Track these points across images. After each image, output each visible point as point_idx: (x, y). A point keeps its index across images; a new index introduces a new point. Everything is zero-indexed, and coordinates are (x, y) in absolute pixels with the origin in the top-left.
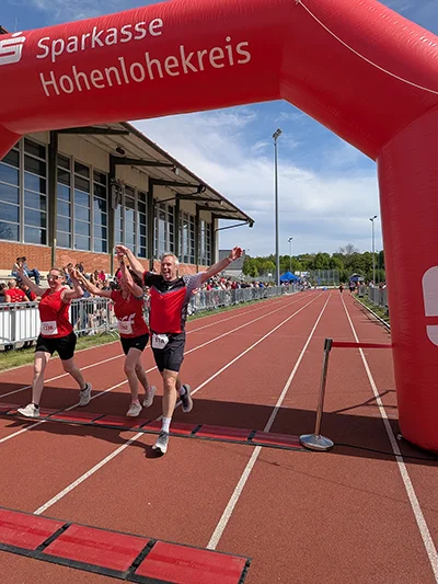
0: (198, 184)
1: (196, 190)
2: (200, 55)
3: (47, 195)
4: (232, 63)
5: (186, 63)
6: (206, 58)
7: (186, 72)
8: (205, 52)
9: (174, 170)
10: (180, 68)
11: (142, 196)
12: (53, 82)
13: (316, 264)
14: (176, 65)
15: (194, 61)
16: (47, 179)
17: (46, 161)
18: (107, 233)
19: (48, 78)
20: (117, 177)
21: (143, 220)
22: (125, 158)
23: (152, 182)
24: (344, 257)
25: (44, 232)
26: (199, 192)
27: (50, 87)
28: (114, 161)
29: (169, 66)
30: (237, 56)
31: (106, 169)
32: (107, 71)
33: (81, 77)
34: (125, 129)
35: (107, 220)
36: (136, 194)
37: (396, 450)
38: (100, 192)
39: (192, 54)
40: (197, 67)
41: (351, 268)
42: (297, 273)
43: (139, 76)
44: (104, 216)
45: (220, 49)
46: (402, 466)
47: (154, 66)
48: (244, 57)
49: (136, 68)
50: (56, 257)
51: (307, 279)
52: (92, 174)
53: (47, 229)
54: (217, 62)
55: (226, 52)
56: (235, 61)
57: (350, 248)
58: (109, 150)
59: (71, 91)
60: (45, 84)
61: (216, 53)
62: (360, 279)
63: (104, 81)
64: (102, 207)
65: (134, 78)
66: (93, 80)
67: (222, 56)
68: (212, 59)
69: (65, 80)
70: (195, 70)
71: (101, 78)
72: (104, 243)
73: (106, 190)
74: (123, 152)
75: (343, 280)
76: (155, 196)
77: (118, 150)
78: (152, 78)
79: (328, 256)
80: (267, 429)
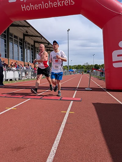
0: (48, 43)
1: (47, 44)
2: (62, 2)
3: (6, 44)
4: (70, 4)
5: (59, 4)
6: (64, 3)
7: (59, 6)
8: (64, 1)
9: (42, 38)
10: (57, 5)
11: (32, 46)
12: (25, 7)
13: (78, 67)
14: (56, 4)
15: (61, 3)
16: (6, 39)
17: (6, 34)
18: (23, 55)
19: (23, 6)
20: (25, 40)
21: (32, 52)
22: (28, 35)
23: (35, 42)
24: (85, 66)
25: (6, 54)
26: (48, 45)
27: (24, 9)
28: (25, 35)
29: (54, 5)
30: (71, 3)
31: (22, 37)
32: (39, 5)
33: (32, 6)
34: (29, 26)
35: (23, 52)
36: (30, 45)
37: (105, 90)
38: (21, 44)
39: (60, 2)
40: (62, 5)
41: (87, 69)
42: (73, 70)
43: (47, 7)
44: (22, 51)
45: (67, 1)
46: (107, 92)
47: (51, 4)
48: (73, 3)
49: (46, 4)
50: (9, 62)
51: (76, 71)
52: (18, 39)
53: (7, 54)
54: (66, 4)
55: (69, 1)
56: (71, 4)
57: (87, 63)
58: (23, 32)
59: (29, 10)
60: (22, 8)
61: (66, 2)
62: (90, 71)
63: (38, 8)
64: (21, 48)
65: (46, 7)
66: (35, 7)
67: (68, 3)
68: (65, 3)
69: (28, 7)
70: (61, 6)
71: (37, 7)
72: (22, 58)
73: (22, 44)
74: (27, 33)
75: (85, 72)
76: (35, 46)
77: (26, 32)
78: (50, 7)
79: (81, 66)
80: (77, 88)
